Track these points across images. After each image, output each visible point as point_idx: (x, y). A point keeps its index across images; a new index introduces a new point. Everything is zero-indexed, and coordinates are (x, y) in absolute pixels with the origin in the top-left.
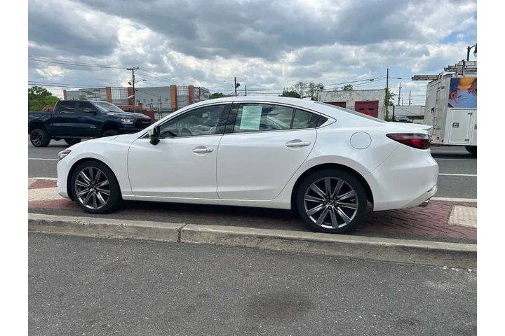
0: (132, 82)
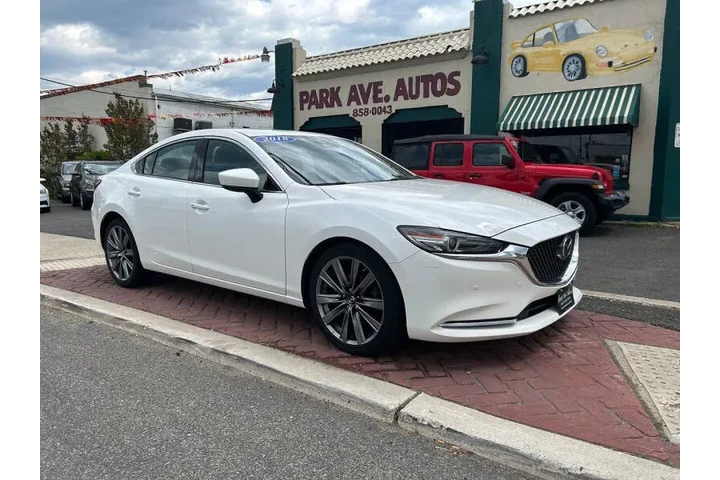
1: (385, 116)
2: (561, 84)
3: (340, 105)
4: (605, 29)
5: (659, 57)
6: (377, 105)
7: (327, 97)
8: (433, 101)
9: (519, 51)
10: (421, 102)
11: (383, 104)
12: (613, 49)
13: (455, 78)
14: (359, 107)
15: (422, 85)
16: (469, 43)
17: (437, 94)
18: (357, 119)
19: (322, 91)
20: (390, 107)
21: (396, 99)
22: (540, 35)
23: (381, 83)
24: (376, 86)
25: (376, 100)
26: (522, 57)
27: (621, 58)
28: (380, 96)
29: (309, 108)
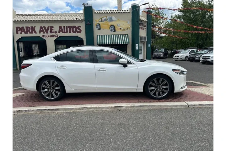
1: (55, 38)
2: (110, 33)
3: (36, 33)
4: (119, 20)
5: (131, 28)
6: (52, 34)
7: (29, 30)
8: (72, 34)
9: (98, 22)
10: (68, 34)
11: (54, 34)
12: (121, 25)
13: (79, 28)
14: (44, 34)
15: (68, 29)
16: (83, 18)
17: (74, 32)
18: (44, 38)
19: (27, 28)
20: (57, 35)
21: (59, 33)
22: (103, 19)
23: (53, 27)
24: (51, 28)
25: (51, 32)
26: (99, 24)
27: (123, 28)
28: (53, 31)
29: (21, 33)
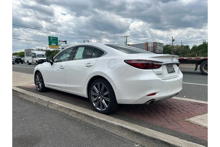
0: (126, 42)
